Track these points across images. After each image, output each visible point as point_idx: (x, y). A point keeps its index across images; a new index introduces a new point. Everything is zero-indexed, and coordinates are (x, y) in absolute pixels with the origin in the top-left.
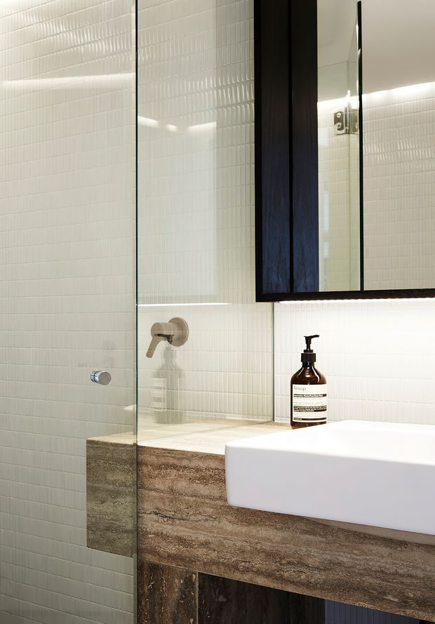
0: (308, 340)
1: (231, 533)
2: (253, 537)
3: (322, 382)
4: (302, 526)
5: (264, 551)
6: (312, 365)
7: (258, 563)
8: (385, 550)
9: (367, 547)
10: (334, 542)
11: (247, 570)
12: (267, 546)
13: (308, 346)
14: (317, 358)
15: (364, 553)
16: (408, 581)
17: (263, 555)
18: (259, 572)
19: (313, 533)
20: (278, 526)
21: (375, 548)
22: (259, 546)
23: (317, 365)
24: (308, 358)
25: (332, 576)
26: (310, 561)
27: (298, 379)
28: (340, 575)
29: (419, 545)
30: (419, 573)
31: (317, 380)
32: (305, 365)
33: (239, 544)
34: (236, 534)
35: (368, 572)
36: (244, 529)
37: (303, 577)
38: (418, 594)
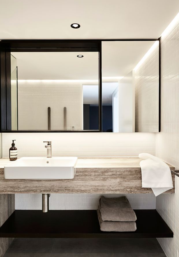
0: (13, 141)
1: (2, 184)
2: (7, 184)
3: (16, 150)
4: (19, 180)
5: (10, 187)
6: (14, 146)
7: (9, 189)
8: (37, 182)
9: (33, 182)
10: (26, 182)
11: (6, 191)
12: (11, 186)
13: (13, 142)
14: (15, 144)
15: (33, 183)
16: (42, 187)
17: (10, 188)
18: (9, 191)
19: (22, 181)
20: (13, 181)
21: (35, 182)
22: (9, 186)
23: (15, 146)
24: (13, 145)
25: (26, 189)
26: (21, 187)
27: (11, 149)
28: (28, 188)
29: (44, 181)
30: (44, 185)
31: (15, 149)
32: (12, 146)
33: (4, 186)
34: (3, 184)
35: (34, 187)
36: (5, 183)
37: (19, 190)
38: (44, 189)
